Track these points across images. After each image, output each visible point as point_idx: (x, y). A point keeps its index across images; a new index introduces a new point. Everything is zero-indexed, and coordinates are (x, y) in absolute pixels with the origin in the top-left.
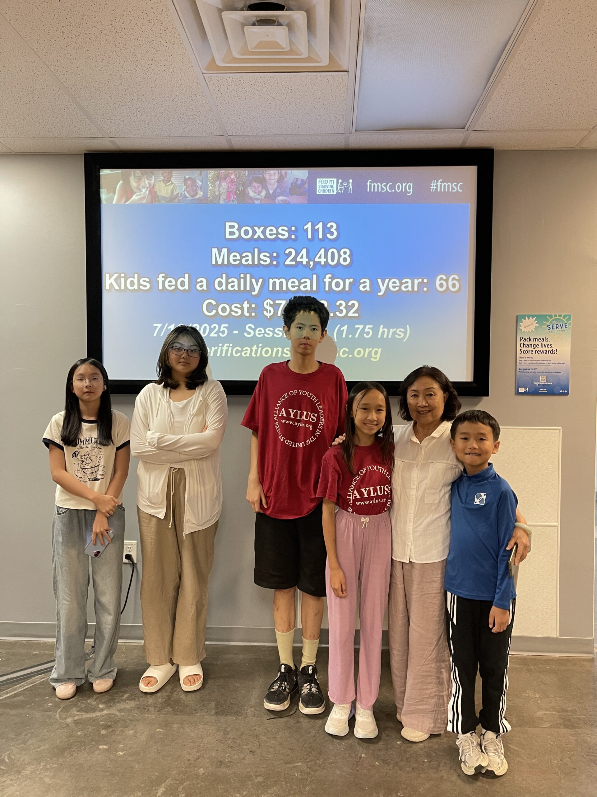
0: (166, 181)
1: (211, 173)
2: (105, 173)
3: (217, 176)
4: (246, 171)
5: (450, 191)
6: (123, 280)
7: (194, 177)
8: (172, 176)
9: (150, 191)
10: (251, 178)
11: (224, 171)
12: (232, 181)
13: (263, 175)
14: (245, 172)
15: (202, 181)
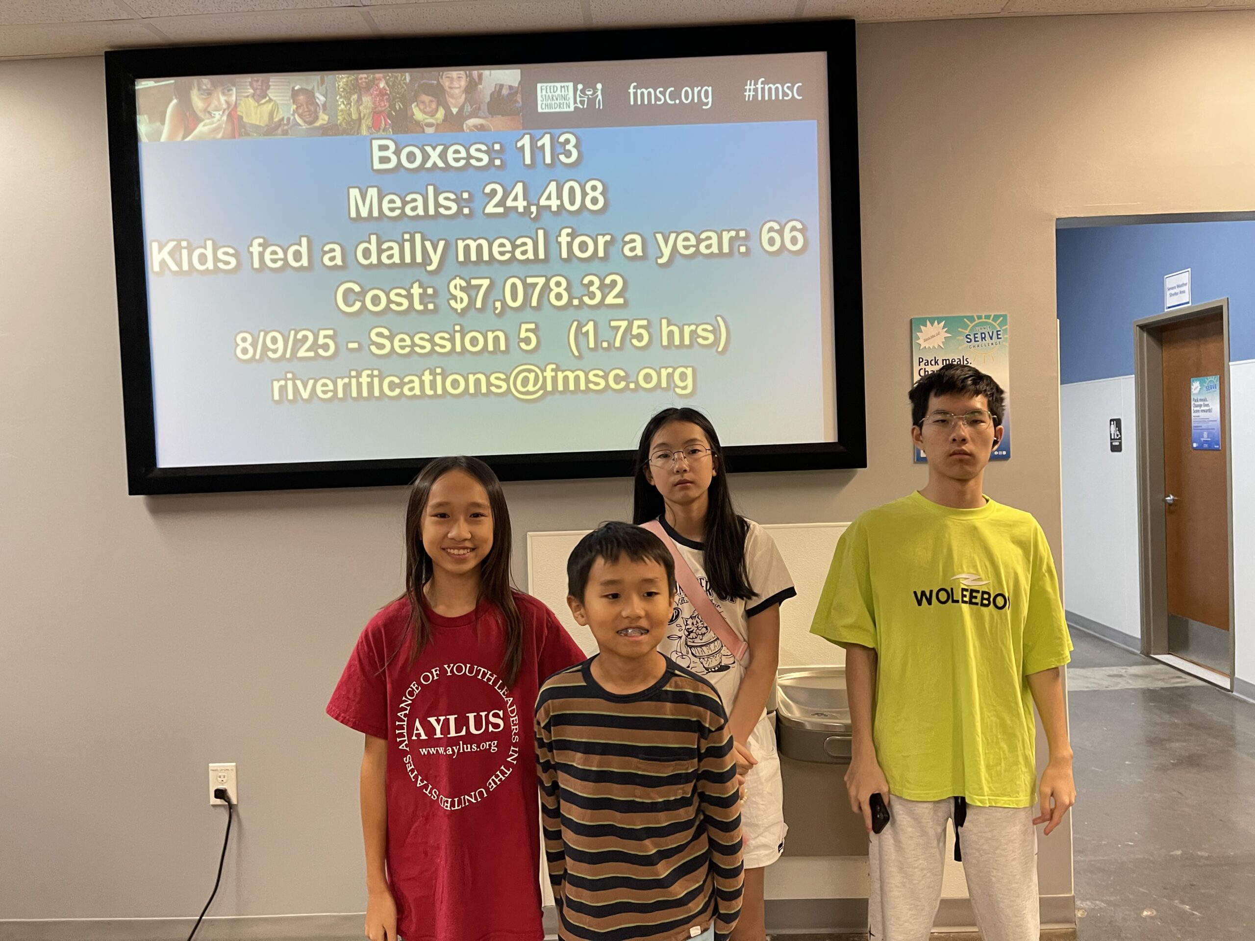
0: (259, 95)
1: (342, 79)
2: (143, 85)
3: (353, 85)
4: (407, 74)
5: (781, 98)
6: (185, 253)
7: (310, 88)
8: (268, 87)
9: (230, 116)
10: (416, 85)
11: (365, 76)
12: (382, 93)
13: (438, 81)
14: (406, 76)
15: (325, 96)
